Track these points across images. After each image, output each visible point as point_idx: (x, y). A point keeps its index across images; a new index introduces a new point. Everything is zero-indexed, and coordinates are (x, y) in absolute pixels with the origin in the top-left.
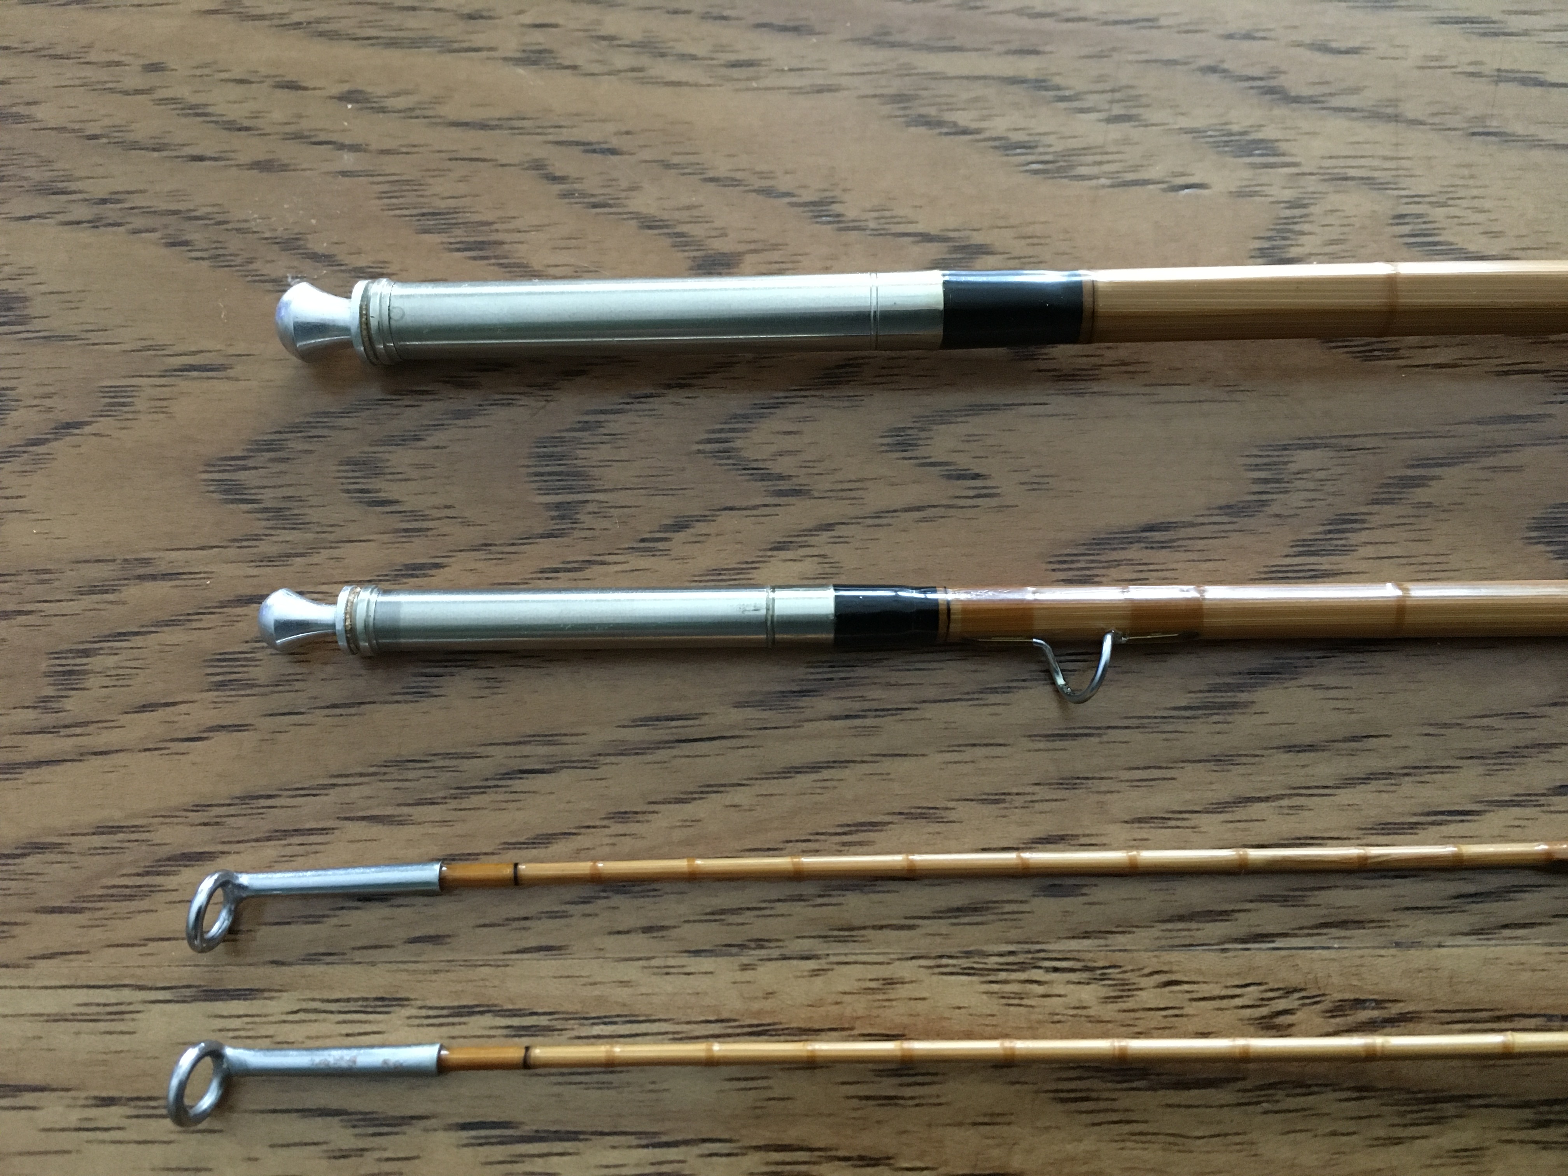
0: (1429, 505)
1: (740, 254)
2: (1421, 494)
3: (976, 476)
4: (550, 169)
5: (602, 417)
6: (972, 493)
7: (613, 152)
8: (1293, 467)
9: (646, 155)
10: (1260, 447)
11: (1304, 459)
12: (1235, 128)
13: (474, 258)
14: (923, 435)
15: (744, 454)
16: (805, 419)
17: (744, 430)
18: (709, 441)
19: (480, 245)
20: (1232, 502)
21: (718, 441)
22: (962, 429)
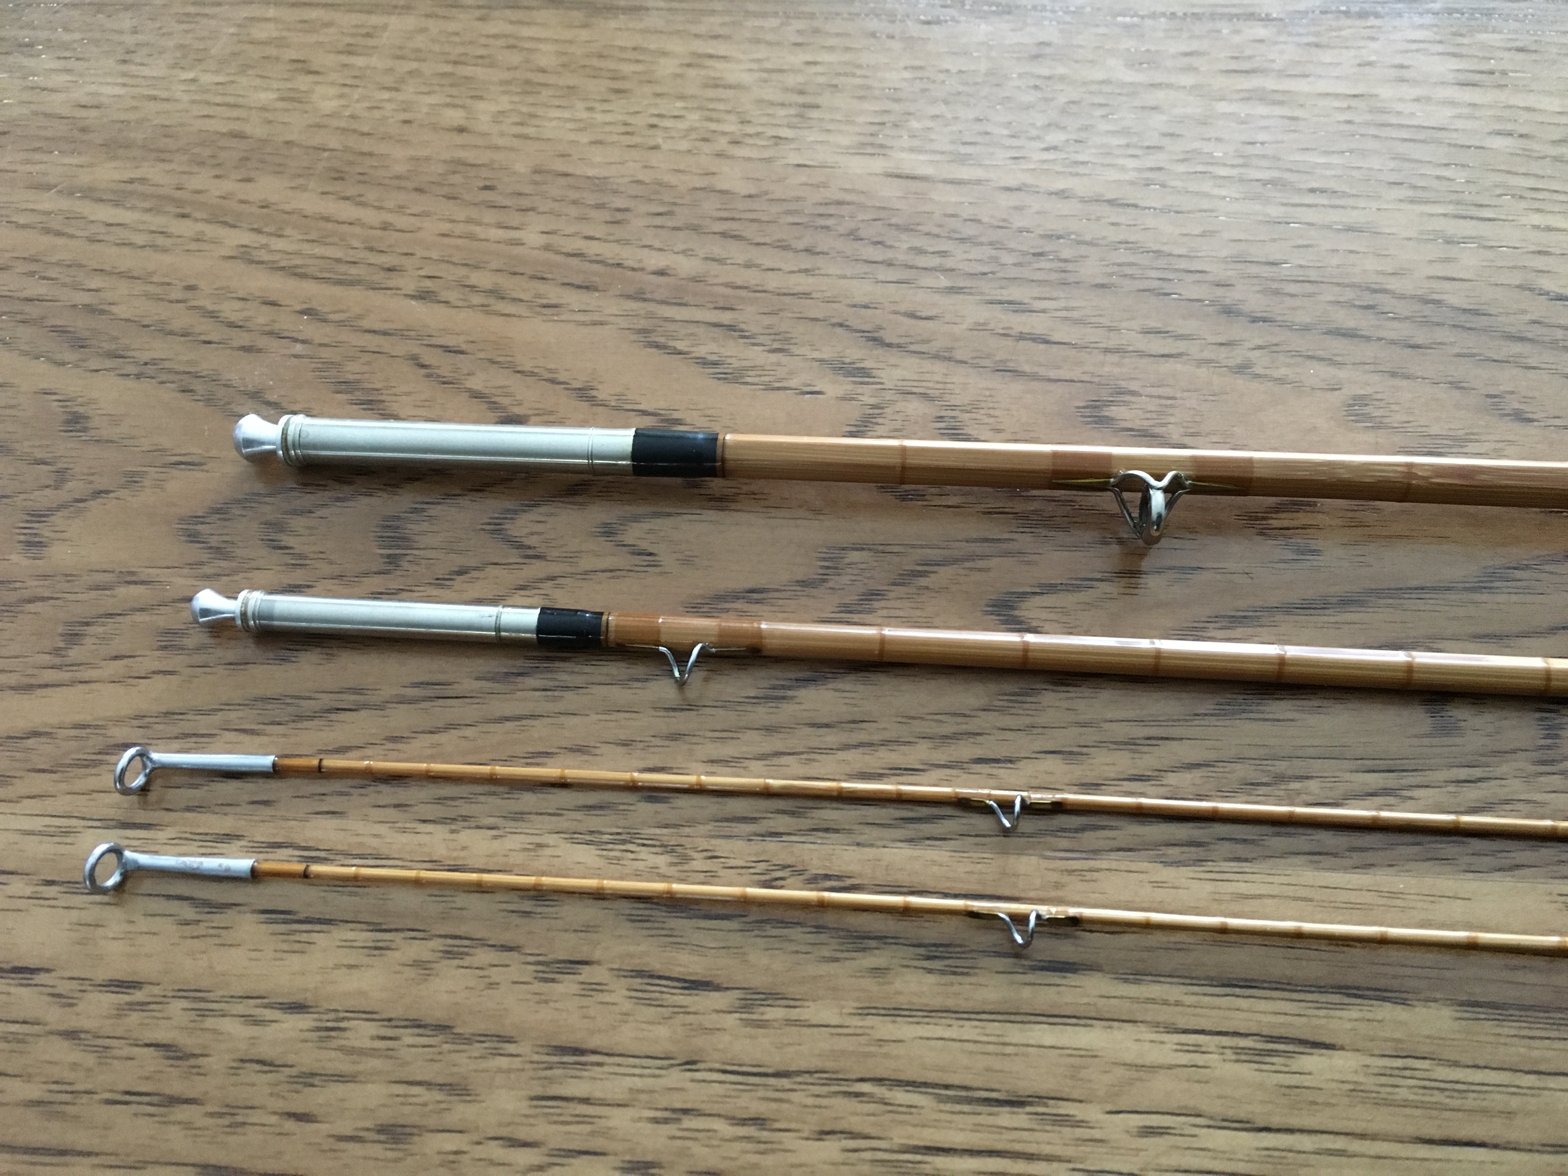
0: (927, 588)
1: (529, 416)
2: (923, 581)
3: (651, 554)
4: (421, 360)
5: (425, 506)
6: (645, 563)
7: (462, 352)
8: (847, 561)
9: (482, 355)
10: (829, 548)
11: (854, 556)
12: (847, 360)
13: (364, 409)
14: (622, 528)
15: (509, 532)
16: (551, 515)
17: (512, 519)
18: (489, 524)
19: (370, 402)
20: (805, 579)
21: (495, 524)
22: (646, 526)
